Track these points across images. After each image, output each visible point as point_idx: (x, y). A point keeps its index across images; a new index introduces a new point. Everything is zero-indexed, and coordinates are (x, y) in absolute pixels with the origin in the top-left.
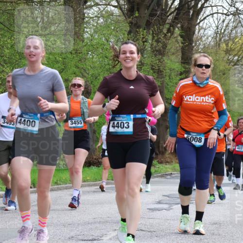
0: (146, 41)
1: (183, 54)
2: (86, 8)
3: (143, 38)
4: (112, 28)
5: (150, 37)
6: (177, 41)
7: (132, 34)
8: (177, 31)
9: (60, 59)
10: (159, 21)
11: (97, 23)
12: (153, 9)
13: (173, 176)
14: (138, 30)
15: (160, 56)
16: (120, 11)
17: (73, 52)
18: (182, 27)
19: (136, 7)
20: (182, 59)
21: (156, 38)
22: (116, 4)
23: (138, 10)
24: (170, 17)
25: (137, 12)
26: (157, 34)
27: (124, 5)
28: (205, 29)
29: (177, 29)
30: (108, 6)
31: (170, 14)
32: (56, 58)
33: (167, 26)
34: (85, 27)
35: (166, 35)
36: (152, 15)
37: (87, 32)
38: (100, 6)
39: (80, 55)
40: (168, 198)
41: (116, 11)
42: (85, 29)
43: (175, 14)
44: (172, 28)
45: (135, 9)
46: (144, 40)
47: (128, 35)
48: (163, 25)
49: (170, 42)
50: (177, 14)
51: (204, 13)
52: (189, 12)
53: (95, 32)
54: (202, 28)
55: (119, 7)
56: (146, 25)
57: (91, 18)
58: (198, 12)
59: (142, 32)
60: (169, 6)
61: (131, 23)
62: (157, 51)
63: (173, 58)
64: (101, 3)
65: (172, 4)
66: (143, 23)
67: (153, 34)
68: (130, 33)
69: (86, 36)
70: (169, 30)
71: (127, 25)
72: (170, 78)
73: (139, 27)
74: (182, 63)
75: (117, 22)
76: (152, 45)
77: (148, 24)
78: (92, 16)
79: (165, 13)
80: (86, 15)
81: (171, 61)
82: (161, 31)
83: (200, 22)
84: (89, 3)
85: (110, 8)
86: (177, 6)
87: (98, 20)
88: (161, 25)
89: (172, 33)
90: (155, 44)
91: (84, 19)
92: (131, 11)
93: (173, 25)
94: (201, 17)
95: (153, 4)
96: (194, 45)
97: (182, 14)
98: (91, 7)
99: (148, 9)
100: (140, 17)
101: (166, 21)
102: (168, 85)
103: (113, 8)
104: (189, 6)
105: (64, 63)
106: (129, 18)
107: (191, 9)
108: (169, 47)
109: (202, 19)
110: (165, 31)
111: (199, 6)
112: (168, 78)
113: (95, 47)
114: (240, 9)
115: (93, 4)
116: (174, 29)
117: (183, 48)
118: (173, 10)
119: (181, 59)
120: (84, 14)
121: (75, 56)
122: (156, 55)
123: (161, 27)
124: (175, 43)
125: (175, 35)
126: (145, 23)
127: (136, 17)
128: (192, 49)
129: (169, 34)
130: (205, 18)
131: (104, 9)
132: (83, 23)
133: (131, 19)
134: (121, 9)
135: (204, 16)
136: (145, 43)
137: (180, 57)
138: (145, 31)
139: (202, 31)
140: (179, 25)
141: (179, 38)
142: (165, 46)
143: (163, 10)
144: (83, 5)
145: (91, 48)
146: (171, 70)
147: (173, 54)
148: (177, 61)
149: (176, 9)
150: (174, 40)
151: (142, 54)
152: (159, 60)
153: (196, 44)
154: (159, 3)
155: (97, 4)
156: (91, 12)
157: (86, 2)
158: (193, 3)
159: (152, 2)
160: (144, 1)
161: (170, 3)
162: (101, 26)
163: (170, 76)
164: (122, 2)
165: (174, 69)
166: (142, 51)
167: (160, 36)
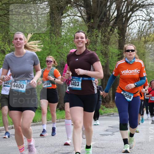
0: (98, 37)
1: (120, 43)
2: (63, 18)
3: (96, 34)
4: (78, 29)
5: (100, 34)
6: (116, 36)
7: (89, 33)
8: (116, 31)
9: (48, 47)
10: (105, 25)
11: (69, 26)
12: (102, 18)
13: (115, 115)
14: (93, 30)
15: (106, 45)
16: (82, 19)
17: (55, 43)
18: (119, 28)
19: (91, 17)
20: (119, 47)
21: (103, 35)
22: (80, 15)
23: (93, 19)
24: (112, 22)
25: (92, 20)
26: (104, 33)
27: (85, 15)
28: (132, 29)
29: (116, 29)
30: (76, 16)
31: (111, 21)
32: (45, 47)
33: (110, 28)
34: (62, 29)
35: (109, 33)
36: (101, 21)
37: (63, 32)
38: (71, 17)
39: (60, 45)
40: (112, 128)
41: (80, 19)
42: (62, 30)
43: (114, 20)
44: (113, 29)
45: (91, 18)
46: (97, 36)
47: (87, 33)
48: (108, 27)
49: (112, 37)
50: (116, 21)
51: (132, 19)
52: (123, 19)
53: (68, 31)
54: (130, 29)
55: (82, 17)
56: (98, 27)
57: (66, 23)
58: (128, 19)
59: (95, 31)
60: (111, 16)
61: (89, 26)
62: (104, 42)
63: (114, 46)
64: (71, 15)
65: (113, 15)
66: (96, 26)
67: (102, 32)
68: (88, 32)
69: (63, 34)
70: (111, 30)
71: (87, 27)
72: (112, 58)
73: (93, 28)
74: (119, 49)
75: (81, 25)
76: (101, 39)
77: (99, 27)
78: (66, 22)
79: (108, 20)
80: (63, 22)
81: (113, 48)
82: (107, 30)
83: (129, 25)
84: (64, 15)
85: (76, 18)
86: (116, 16)
87: (70, 24)
88: (106, 27)
89: (113, 32)
90: (103, 38)
91: (61, 24)
92: (89, 19)
93: (113, 27)
94: (130, 22)
95: (101, 15)
96: (126, 38)
97: (118, 20)
98: (65, 17)
99: (99, 18)
100: (94, 22)
101: (109, 24)
102: (111, 62)
103: (78, 18)
104: (122, 16)
105: (50, 50)
106: (88, 23)
107: (124, 17)
108: (111, 40)
109: (130, 23)
110: (109, 30)
111: (129, 15)
112: (111, 58)
113: (68, 40)
114: (152, 17)
115: (66, 15)
116: (114, 29)
117: (119, 41)
118: (113, 18)
120: (61, 21)
121: (56, 45)
122: (103, 45)
123: (107, 28)
124: (115, 37)
125: (115, 33)
126: (97, 26)
127: (92, 22)
128: (125, 41)
129: (111, 32)
130: (132, 23)
131: (73, 18)
132: (61, 26)
133: (89, 24)
134: (83, 18)
135: (132, 21)
136: (97, 38)
137: (118, 45)
138: (97, 31)
139: (130, 30)
140: (117, 27)
141: (117, 34)
142: (109, 39)
143: (107, 18)
144: (61, 16)
145: (66, 41)
146: (112, 53)
147: (114, 44)
148: (116, 48)
149: (115, 18)
150: (114, 36)
151: (95, 44)
152: (106, 47)
153: (127, 38)
154: (105, 14)
155: (69, 15)
156: (66, 20)
157: (62, 14)
158: (125, 14)
159: (101, 13)
160: (96, 13)
161: (111, 14)
162: (71, 28)
163: (112, 57)
164: (83, 14)
165: (114, 53)
166: (95, 42)
167: (106, 34)
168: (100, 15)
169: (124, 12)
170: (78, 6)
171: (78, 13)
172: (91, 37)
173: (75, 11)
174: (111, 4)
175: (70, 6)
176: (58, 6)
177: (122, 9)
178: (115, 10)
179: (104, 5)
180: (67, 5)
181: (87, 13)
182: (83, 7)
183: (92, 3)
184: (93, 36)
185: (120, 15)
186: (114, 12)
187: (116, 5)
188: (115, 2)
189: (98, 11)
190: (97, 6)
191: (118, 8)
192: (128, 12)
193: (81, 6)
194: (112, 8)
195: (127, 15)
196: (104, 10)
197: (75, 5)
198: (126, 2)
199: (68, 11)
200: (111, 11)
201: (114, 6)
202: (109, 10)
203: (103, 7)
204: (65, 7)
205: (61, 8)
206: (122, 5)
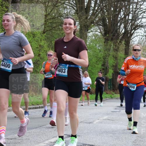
0: (111, 46)
2: (88, 33)
3: (110, 45)
7: (106, 43)
8: (123, 42)
10: (116, 38)
12: (114, 34)
18: (125, 41)
19: (107, 33)
21: (115, 45)
22: (100, 31)
24: (121, 37)
26: (115, 43)
28: (134, 42)
33: (119, 40)
35: (119, 43)
36: (114, 36)
41: (99, 34)
42: (87, 41)
43: (122, 35)
44: (121, 41)
47: (104, 43)
48: (118, 40)
49: (120, 46)
50: (123, 35)
52: (128, 35)
53: (91, 42)
54: (133, 41)
55: (101, 32)
58: (131, 35)
59: (110, 42)
61: (105, 39)
62: (115, 50)
64: (94, 31)
65: (121, 31)
66: (110, 38)
67: (114, 43)
68: (105, 42)
69: (88, 43)
70: (120, 42)
73: (108, 40)
74: (125, 54)
75: (100, 38)
76: (113, 47)
77: (112, 39)
78: (90, 36)
79: (119, 35)
81: (121, 54)
82: (117, 42)
83: (132, 38)
84: (89, 31)
85: (97, 33)
87: (92, 37)
89: (121, 43)
90: (114, 47)
91: (87, 37)
92: (105, 34)
93: (121, 40)
94: (133, 37)
97: (125, 35)
98: (90, 32)
100: (109, 36)
101: (119, 38)
102: (119, 63)
103: (98, 33)
104: (128, 32)
106: (105, 37)
108: (120, 48)
110: (118, 42)
111: (132, 32)
113: (91, 48)
117: (125, 49)
118: (121, 34)
119: (124, 53)
120: (87, 35)
122: (115, 51)
123: (117, 41)
125: (122, 44)
127: (107, 36)
128: (129, 50)
129: (120, 43)
130: (134, 37)
131: (95, 33)
134: (101, 33)
135: (134, 36)
137: (124, 52)
138: (111, 42)
139: (133, 42)
141: (124, 45)
142: (118, 48)
143: (118, 34)
146: (120, 57)
147: (122, 51)
149: (123, 33)
150: (122, 46)
151: (109, 51)
152: (116, 53)
153: (130, 47)
154: (116, 31)
155: (92, 31)
156: (90, 34)
157: (88, 30)
158: (130, 31)
159: (114, 31)
160: (110, 30)
161: (120, 31)
162: (93, 40)
163: (120, 59)
164: (102, 31)
165: (121, 57)
166: (109, 50)
167: (116, 44)
168: (113, 32)
169: (129, 30)
170: (98, 25)
171: (98, 30)
172: (106, 46)
173: (96, 28)
174: (121, 25)
175: (93, 25)
176: (85, 25)
177: (128, 28)
178: (123, 29)
179: (116, 25)
180: (91, 24)
181: (105, 30)
182: (102, 26)
183: (108, 23)
184: (108, 45)
185: (126, 32)
186: (122, 30)
187: (124, 25)
188: (123, 23)
189: (112, 29)
190: (111, 26)
191: (125, 27)
192: (131, 30)
193: (100, 25)
194: (121, 27)
195: (131, 32)
196: (116, 28)
197: (96, 24)
198: (131, 23)
199: (92, 28)
200: (120, 29)
201: (122, 26)
202: (119, 28)
203: (115, 26)
204: (90, 26)
205: (87, 26)
206: (128, 25)
